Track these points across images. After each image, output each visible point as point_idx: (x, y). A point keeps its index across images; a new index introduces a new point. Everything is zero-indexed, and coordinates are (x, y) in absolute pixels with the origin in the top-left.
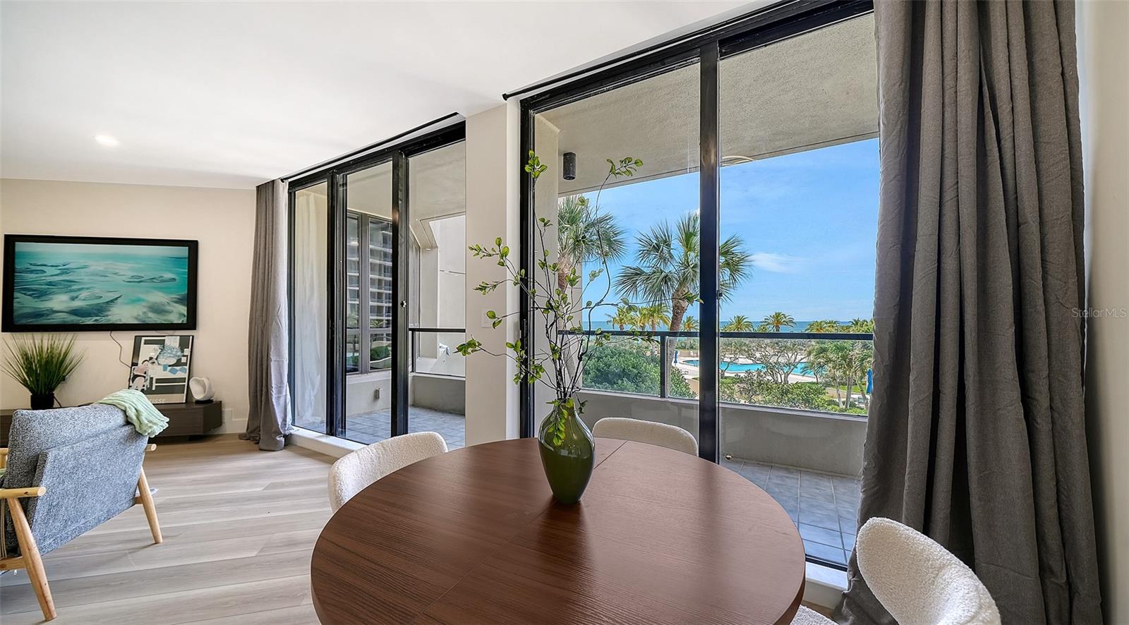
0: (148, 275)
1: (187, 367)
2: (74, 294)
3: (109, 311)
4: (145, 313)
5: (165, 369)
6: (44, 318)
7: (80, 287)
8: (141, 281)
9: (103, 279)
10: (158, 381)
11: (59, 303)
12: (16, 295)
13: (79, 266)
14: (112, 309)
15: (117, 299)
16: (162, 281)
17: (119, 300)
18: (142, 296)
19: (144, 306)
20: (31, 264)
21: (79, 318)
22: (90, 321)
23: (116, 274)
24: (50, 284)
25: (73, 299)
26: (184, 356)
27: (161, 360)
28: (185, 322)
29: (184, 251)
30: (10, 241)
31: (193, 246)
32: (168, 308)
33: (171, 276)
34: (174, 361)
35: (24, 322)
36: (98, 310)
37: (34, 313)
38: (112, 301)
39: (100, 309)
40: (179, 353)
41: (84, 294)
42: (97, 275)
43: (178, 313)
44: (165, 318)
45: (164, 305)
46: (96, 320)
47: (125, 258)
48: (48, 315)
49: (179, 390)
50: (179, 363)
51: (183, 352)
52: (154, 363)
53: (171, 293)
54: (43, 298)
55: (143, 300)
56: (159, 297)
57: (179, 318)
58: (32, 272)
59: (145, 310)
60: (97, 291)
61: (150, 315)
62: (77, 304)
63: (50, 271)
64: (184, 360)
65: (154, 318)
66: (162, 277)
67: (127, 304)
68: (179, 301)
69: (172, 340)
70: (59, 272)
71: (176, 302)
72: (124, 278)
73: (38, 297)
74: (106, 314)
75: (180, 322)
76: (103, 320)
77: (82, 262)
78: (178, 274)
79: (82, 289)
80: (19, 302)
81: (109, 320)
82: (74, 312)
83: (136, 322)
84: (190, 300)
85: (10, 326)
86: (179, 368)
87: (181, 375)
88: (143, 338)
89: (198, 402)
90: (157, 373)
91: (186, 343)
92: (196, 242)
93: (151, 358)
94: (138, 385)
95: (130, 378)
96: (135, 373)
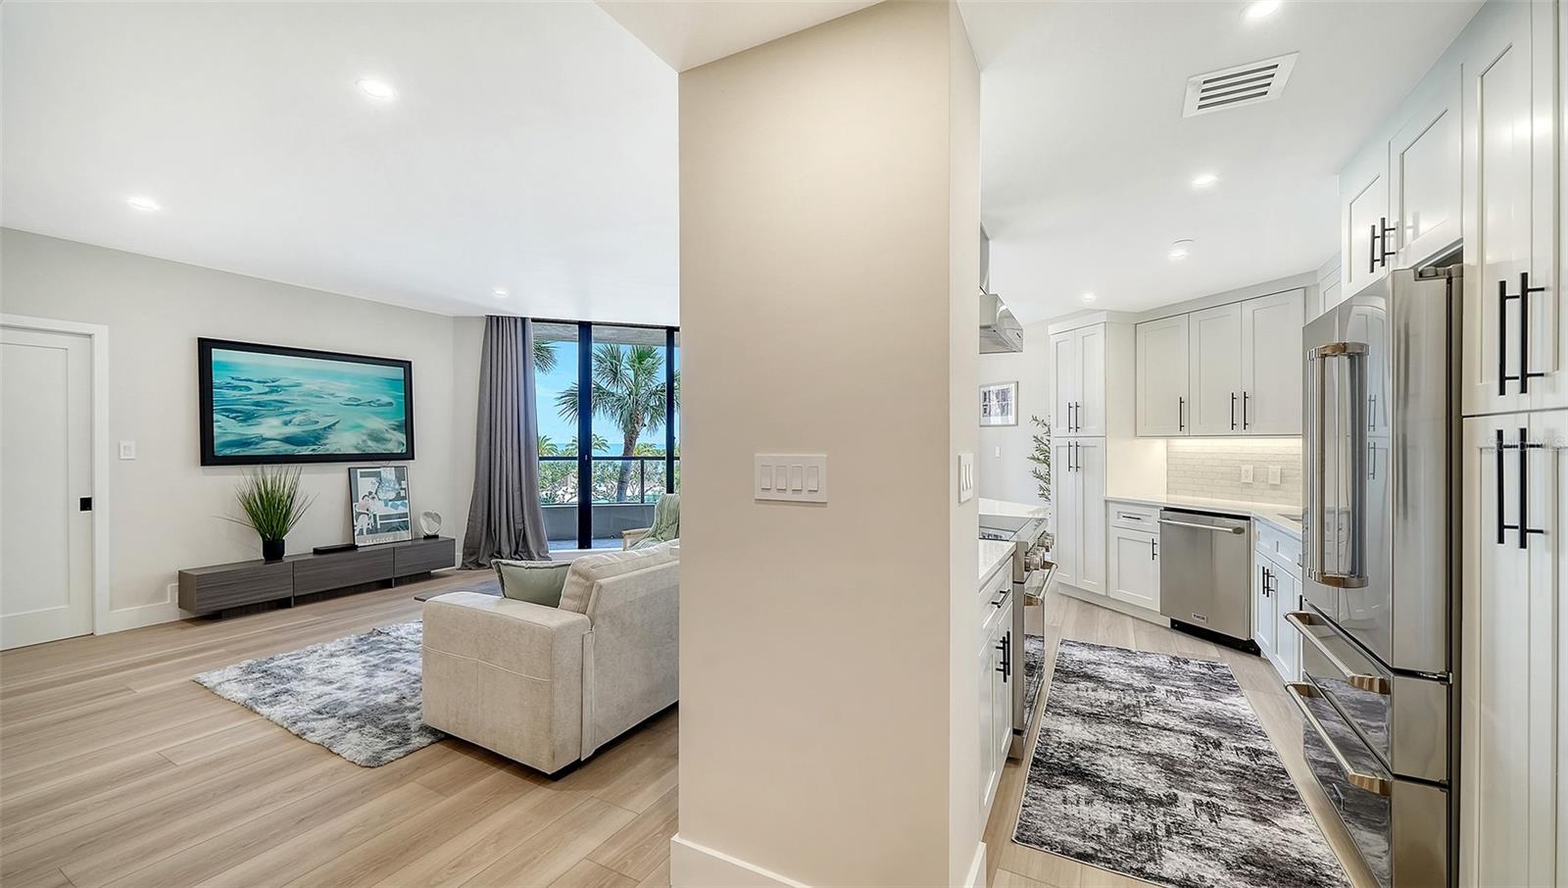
0: (365, 397)
1: (407, 501)
2: (287, 418)
3: (327, 438)
4: (364, 441)
5: (386, 505)
6: (252, 447)
7: (293, 409)
8: (357, 405)
10: (382, 517)
11: (270, 430)
12: (216, 417)
13: (291, 384)
14: (329, 436)
15: (334, 424)
16: (379, 405)
19: (363, 434)
20: (233, 378)
21: (295, 447)
22: (306, 451)
23: (332, 395)
24: (257, 404)
25: (286, 424)
26: (402, 489)
28: (404, 451)
29: (399, 372)
30: (205, 346)
31: (406, 366)
32: (387, 436)
33: (386, 399)
34: (393, 495)
35: (228, 452)
36: (315, 437)
37: (240, 440)
38: (329, 427)
39: (316, 437)
40: (397, 487)
41: (298, 418)
42: (311, 395)
43: (395, 442)
44: (384, 447)
45: (382, 432)
46: (313, 450)
47: (340, 376)
48: (257, 443)
49: (403, 527)
50: (399, 497)
51: (400, 485)
52: (374, 498)
53: (390, 419)
54: (250, 422)
55: (361, 426)
56: (378, 424)
57: (399, 448)
58: (234, 388)
59: (365, 438)
60: (312, 414)
61: (370, 443)
62: (290, 430)
63: (256, 388)
64: (403, 493)
65: (374, 447)
66: (379, 400)
67: (346, 430)
68: (397, 428)
69: (388, 472)
70: (267, 389)
71: (395, 430)
72: (341, 400)
74: (323, 442)
75: (399, 451)
76: (321, 450)
78: (395, 398)
79: (296, 411)
80: (220, 427)
81: (327, 450)
82: (288, 440)
84: (408, 427)
85: (209, 456)
86: (399, 503)
87: (402, 510)
88: (359, 470)
89: (428, 537)
90: (379, 508)
91: (401, 476)
92: (410, 363)
93: (370, 493)
94: (362, 523)
95: (351, 517)
96: (356, 509)
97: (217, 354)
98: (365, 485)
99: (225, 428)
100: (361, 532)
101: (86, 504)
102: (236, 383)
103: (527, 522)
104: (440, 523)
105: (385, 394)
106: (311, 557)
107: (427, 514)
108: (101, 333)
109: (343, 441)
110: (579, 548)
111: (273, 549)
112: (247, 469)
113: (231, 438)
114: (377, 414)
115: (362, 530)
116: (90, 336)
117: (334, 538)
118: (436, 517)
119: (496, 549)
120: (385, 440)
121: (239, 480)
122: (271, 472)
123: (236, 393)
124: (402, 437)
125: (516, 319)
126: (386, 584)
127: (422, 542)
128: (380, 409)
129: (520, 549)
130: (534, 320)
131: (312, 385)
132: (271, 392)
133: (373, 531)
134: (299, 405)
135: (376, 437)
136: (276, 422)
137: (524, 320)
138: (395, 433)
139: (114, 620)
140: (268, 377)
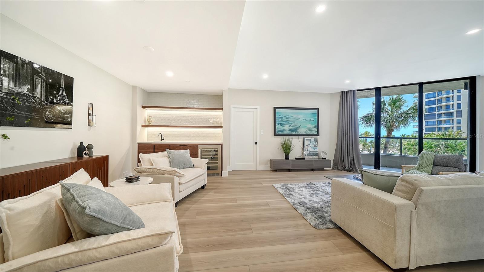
0: (307, 119)
1: (317, 148)
2: (290, 125)
4: (307, 131)
5: (312, 148)
9: (297, 120)
11: (287, 127)
16: (311, 121)
17: (301, 126)
18: (306, 125)
22: (294, 133)
24: (284, 122)
27: (311, 145)
29: (315, 112)
30: (275, 108)
31: (317, 110)
32: (312, 129)
33: (312, 119)
34: (314, 146)
36: (296, 129)
38: (299, 127)
39: (296, 130)
40: (315, 143)
41: (292, 125)
42: (295, 119)
43: (314, 131)
49: (316, 155)
50: (315, 146)
54: (283, 126)
55: (306, 127)
56: (310, 126)
59: (307, 130)
61: (308, 131)
62: (291, 128)
64: (316, 145)
65: (309, 132)
68: (315, 127)
69: (312, 139)
70: (286, 118)
72: (302, 120)
73: (282, 126)
74: (297, 131)
76: (297, 133)
77: (291, 115)
78: (314, 119)
79: (292, 123)
81: (298, 133)
82: (290, 130)
83: (305, 133)
84: (318, 127)
85: (275, 134)
86: (315, 148)
87: (316, 150)
88: (305, 138)
89: (323, 158)
90: (311, 149)
91: (316, 140)
92: (318, 108)
93: (308, 145)
94: (306, 153)
95: (304, 151)
96: (305, 149)
97: (277, 110)
98: (307, 142)
99: (279, 127)
100: (306, 155)
101: (256, 143)
102: (280, 117)
103: (355, 158)
104: (326, 155)
105: (312, 118)
106: (294, 160)
107: (323, 152)
108: (258, 107)
109: (302, 131)
110: (375, 169)
111: (287, 157)
112: (282, 137)
113: (279, 130)
114: (310, 123)
115: (306, 154)
116: (257, 109)
117: (299, 155)
118: (325, 153)
119: (344, 165)
120: (312, 130)
121: (280, 139)
122: (287, 137)
123: (280, 119)
124: (316, 130)
125: (351, 91)
126: (312, 170)
127: (321, 160)
128: (311, 122)
129: (352, 166)
130: (358, 90)
131: (295, 116)
132: (287, 118)
133: (309, 155)
134: (292, 121)
135: (310, 130)
136: (288, 126)
137: (354, 91)
138: (314, 128)
139: (261, 168)
140: (287, 115)
